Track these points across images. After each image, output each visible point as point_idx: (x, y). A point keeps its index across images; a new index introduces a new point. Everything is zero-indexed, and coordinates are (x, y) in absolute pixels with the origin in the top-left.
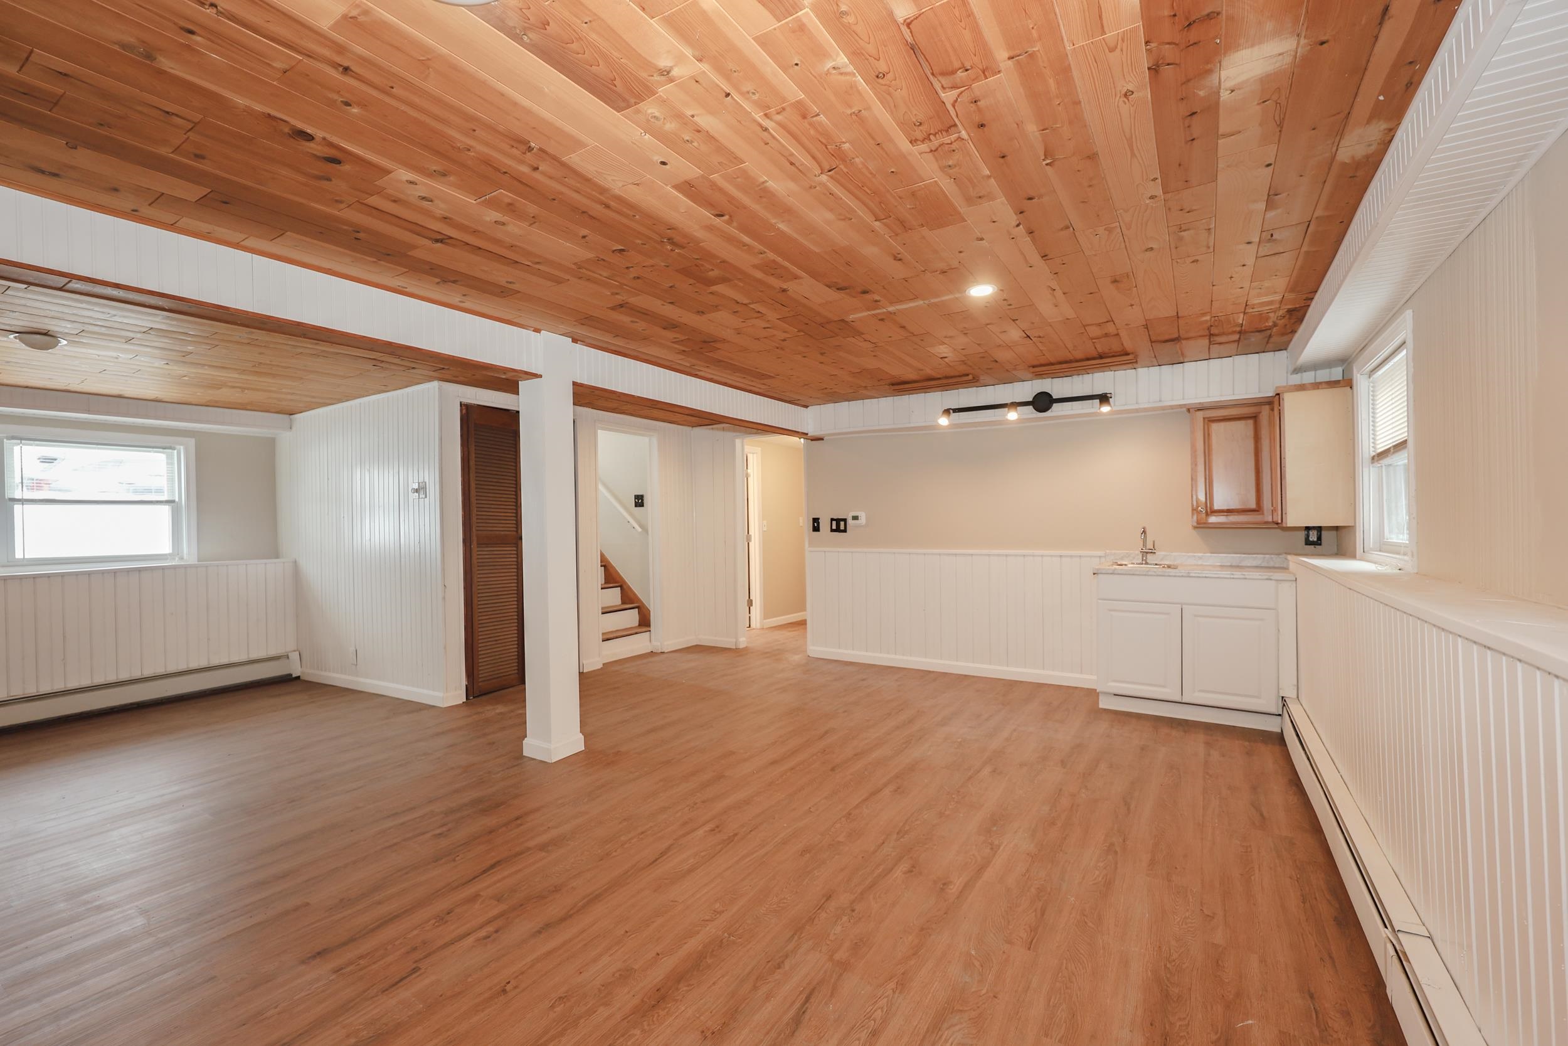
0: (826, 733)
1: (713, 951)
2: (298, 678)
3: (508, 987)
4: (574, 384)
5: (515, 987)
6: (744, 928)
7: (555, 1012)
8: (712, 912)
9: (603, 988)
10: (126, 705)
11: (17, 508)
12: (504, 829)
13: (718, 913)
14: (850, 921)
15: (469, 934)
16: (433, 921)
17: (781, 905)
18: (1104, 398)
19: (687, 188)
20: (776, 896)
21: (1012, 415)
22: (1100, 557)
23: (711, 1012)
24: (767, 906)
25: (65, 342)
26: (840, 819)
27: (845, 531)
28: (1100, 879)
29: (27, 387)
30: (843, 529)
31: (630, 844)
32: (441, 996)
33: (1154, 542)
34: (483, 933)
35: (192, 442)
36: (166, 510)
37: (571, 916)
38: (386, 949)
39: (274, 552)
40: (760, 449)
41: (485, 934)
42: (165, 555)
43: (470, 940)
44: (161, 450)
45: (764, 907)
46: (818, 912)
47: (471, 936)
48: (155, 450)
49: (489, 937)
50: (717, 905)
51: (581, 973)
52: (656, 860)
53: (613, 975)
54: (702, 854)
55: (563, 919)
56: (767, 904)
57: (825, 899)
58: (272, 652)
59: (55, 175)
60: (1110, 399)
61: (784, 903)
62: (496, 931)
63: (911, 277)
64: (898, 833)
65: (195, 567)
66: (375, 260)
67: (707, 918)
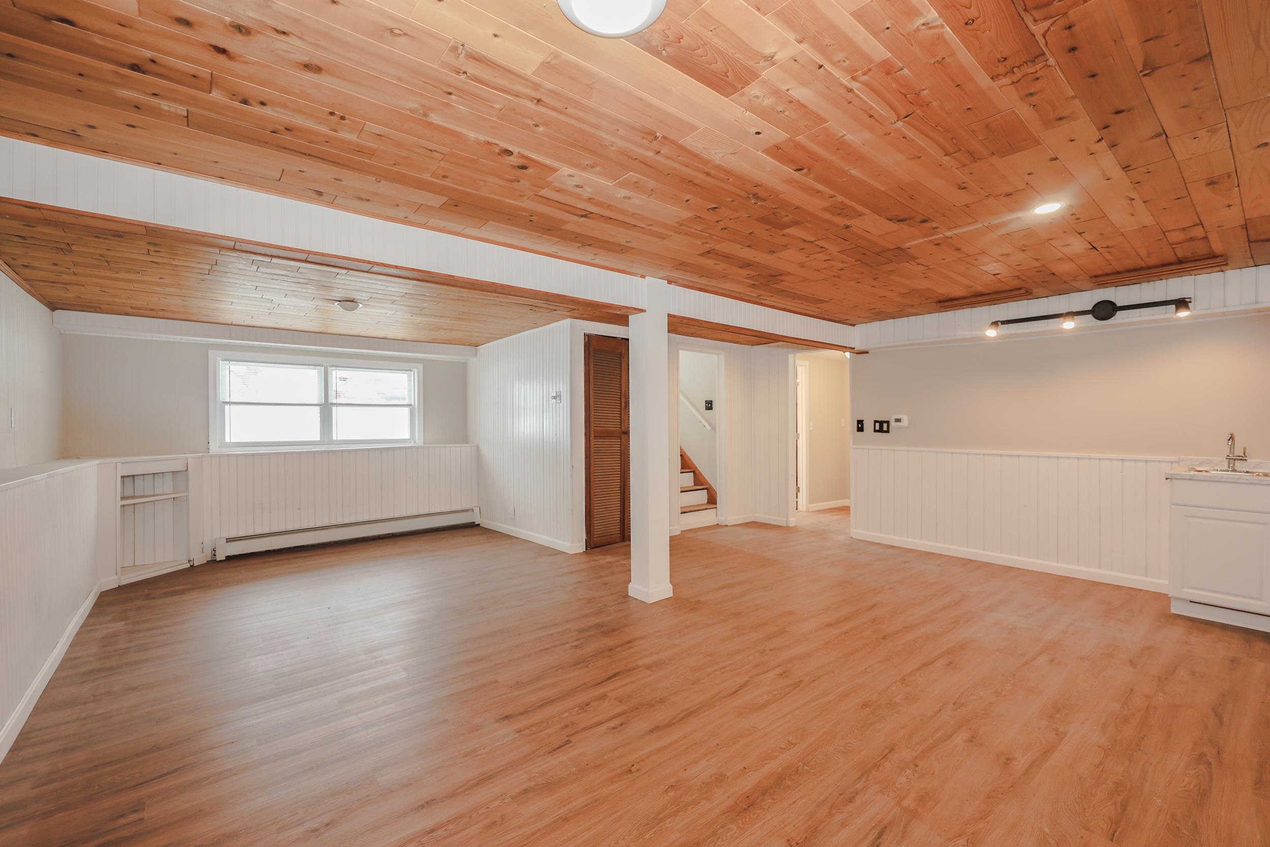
0: (875, 605)
1: (790, 775)
2: (479, 525)
3: (633, 769)
4: (669, 315)
5: (638, 770)
6: (816, 762)
7: (669, 796)
8: (787, 742)
9: (704, 786)
10: (386, 535)
11: (334, 408)
12: (619, 649)
13: (792, 744)
14: (914, 775)
15: (602, 723)
16: (577, 709)
17: (847, 748)
18: (1182, 303)
19: (776, 151)
20: (842, 740)
21: (1069, 325)
22: (1172, 462)
23: (794, 826)
24: (835, 747)
25: (361, 306)
26: (896, 683)
27: (888, 431)
28: (1192, 787)
29: (340, 335)
30: (886, 430)
31: (715, 675)
32: (587, 765)
33: (1245, 449)
34: (611, 724)
35: (421, 366)
36: (407, 410)
37: (674, 724)
38: (548, 723)
39: (465, 440)
40: (808, 362)
41: (613, 725)
42: (406, 439)
43: (603, 728)
44: (405, 372)
45: (832, 747)
46: (883, 760)
47: (604, 724)
48: (402, 372)
49: (616, 728)
50: (791, 738)
51: (685, 770)
52: (736, 691)
53: (711, 777)
54: (774, 693)
55: (669, 725)
56: (834, 745)
57: (887, 750)
58: (464, 507)
59: (368, 200)
60: (1189, 304)
61: (849, 747)
62: (621, 725)
63: (973, 203)
64: (954, 704)
65: (423, 448)
66: (540, 235)
67: (783, 746)
